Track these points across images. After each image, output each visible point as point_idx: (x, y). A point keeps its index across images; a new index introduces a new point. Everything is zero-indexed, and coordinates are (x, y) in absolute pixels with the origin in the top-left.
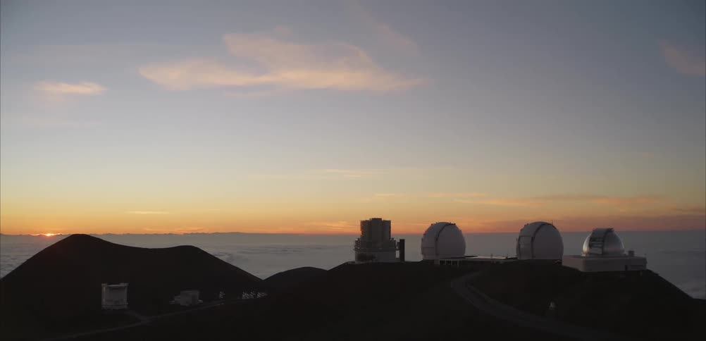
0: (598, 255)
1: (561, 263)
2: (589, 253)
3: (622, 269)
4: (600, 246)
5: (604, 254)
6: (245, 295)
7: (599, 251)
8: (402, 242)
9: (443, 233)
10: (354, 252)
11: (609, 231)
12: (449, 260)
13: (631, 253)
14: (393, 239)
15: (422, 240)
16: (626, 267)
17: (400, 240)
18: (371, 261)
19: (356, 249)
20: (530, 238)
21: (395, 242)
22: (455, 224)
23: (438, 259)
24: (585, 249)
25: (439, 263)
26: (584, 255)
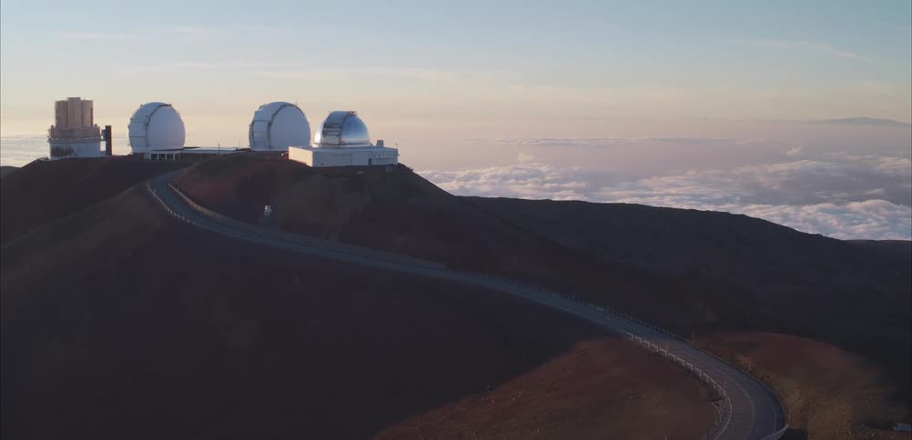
0: (333, 146)
1: (288, 155)
2: (323, 144)
3: (366, 163)
4: (335, 134)
5: (341, 144)
7: (335, 140)
8: (108, 129)
9: (152, 117)
10: (49, 144)
11: (351, 114)
12: (163, 153)
13: (380, 143)
14: (96, 125)
15: (129, 127)
16: (370, 160)
17: (107, 127)
18: (68, 157)
19: (50, 141)
20: (267, 124)
21: (98, 129)
22: (170, 105)
23: (148, 151)
24: (318, 138)
25: (150, 158)
26: (315, 145)
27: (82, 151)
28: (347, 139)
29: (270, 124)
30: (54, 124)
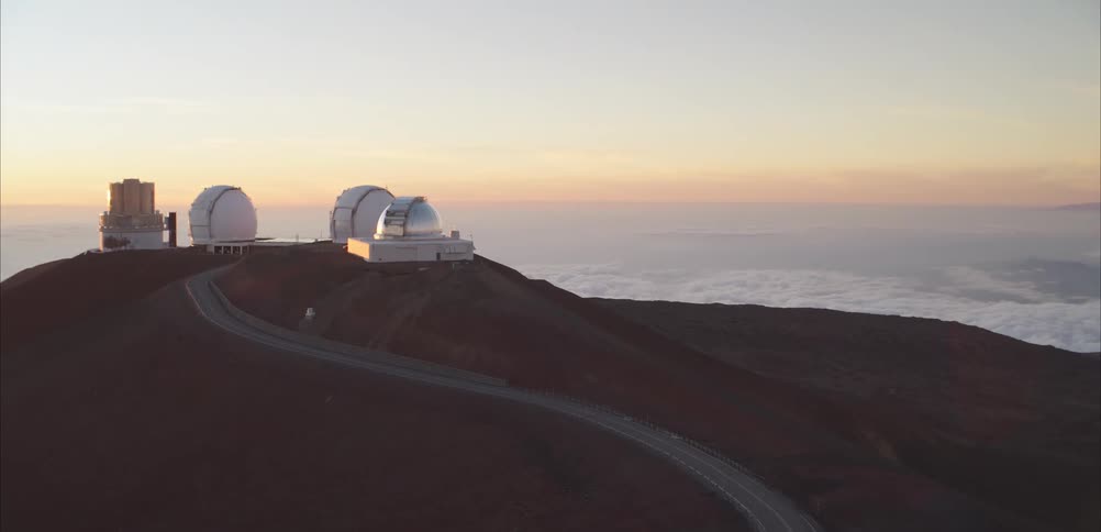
0: (395, 236)
1: (347, 248)
2: (384, 234)
3: (434, 259)
5: (406, 235)
7: (399, 231)
8: (173, 216)
9: (220, 201)
10: (101, 233)
11: (422, 198)
12: (229, 244)
13: (455, 234)
14: (158, 212)
15: (190, 214)
16: (438, 255)
17: (171, 214)
18: (123, 248)
19: (102, 229)
20: (350, 211)
21: (161, 216)
22: (239, 188)
23: (213, 243)
24: (380, 228)
25: (213, 250)
26: (376, 237)
27: (140, 242)
28: (413, 228)
29: (354, 212)
30: (108, 210)
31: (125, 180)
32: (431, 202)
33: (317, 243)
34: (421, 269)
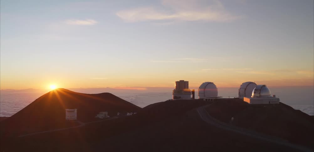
0: (257, 97)
1: (243, 100)
2: (254, 96)
3: (268, 103)
4: (258, 93)
5: (260, 96)
6: (128, 114)
7: (258, 95)
9: (207, 86)
11: (264, 86)
12: (210, 99)
13: (274, 96)
14: (189, 89)
15: (199, 90)
16: (269, 102)
17: (193, 90)
18: (179, 99)
19: (173, 94)
20: (244, 89)
21: (190, 91)
22: (213, 83)
23: (205, 98)
24: (253, 94)
25: (205, 100)
26: (252, 97)
27: (184, 98)
28: (263, 94)
29: (245, 89)
30: (175, 89)
31: (180, 81)
32: (267, 86)
33: (235, 99)
34: (265, 106)
